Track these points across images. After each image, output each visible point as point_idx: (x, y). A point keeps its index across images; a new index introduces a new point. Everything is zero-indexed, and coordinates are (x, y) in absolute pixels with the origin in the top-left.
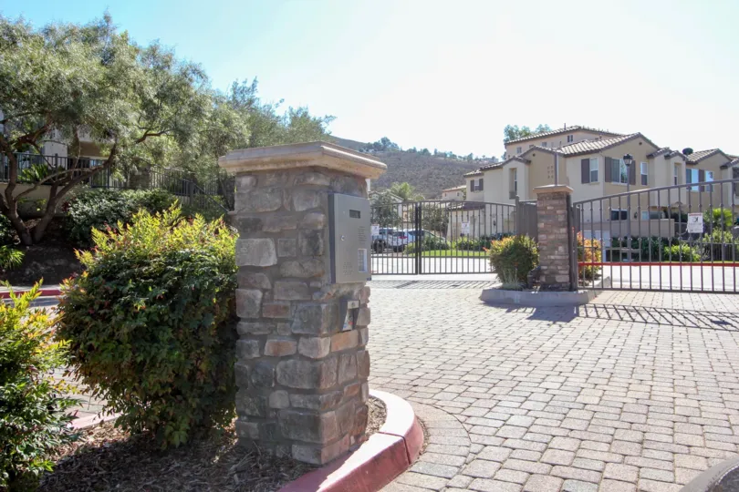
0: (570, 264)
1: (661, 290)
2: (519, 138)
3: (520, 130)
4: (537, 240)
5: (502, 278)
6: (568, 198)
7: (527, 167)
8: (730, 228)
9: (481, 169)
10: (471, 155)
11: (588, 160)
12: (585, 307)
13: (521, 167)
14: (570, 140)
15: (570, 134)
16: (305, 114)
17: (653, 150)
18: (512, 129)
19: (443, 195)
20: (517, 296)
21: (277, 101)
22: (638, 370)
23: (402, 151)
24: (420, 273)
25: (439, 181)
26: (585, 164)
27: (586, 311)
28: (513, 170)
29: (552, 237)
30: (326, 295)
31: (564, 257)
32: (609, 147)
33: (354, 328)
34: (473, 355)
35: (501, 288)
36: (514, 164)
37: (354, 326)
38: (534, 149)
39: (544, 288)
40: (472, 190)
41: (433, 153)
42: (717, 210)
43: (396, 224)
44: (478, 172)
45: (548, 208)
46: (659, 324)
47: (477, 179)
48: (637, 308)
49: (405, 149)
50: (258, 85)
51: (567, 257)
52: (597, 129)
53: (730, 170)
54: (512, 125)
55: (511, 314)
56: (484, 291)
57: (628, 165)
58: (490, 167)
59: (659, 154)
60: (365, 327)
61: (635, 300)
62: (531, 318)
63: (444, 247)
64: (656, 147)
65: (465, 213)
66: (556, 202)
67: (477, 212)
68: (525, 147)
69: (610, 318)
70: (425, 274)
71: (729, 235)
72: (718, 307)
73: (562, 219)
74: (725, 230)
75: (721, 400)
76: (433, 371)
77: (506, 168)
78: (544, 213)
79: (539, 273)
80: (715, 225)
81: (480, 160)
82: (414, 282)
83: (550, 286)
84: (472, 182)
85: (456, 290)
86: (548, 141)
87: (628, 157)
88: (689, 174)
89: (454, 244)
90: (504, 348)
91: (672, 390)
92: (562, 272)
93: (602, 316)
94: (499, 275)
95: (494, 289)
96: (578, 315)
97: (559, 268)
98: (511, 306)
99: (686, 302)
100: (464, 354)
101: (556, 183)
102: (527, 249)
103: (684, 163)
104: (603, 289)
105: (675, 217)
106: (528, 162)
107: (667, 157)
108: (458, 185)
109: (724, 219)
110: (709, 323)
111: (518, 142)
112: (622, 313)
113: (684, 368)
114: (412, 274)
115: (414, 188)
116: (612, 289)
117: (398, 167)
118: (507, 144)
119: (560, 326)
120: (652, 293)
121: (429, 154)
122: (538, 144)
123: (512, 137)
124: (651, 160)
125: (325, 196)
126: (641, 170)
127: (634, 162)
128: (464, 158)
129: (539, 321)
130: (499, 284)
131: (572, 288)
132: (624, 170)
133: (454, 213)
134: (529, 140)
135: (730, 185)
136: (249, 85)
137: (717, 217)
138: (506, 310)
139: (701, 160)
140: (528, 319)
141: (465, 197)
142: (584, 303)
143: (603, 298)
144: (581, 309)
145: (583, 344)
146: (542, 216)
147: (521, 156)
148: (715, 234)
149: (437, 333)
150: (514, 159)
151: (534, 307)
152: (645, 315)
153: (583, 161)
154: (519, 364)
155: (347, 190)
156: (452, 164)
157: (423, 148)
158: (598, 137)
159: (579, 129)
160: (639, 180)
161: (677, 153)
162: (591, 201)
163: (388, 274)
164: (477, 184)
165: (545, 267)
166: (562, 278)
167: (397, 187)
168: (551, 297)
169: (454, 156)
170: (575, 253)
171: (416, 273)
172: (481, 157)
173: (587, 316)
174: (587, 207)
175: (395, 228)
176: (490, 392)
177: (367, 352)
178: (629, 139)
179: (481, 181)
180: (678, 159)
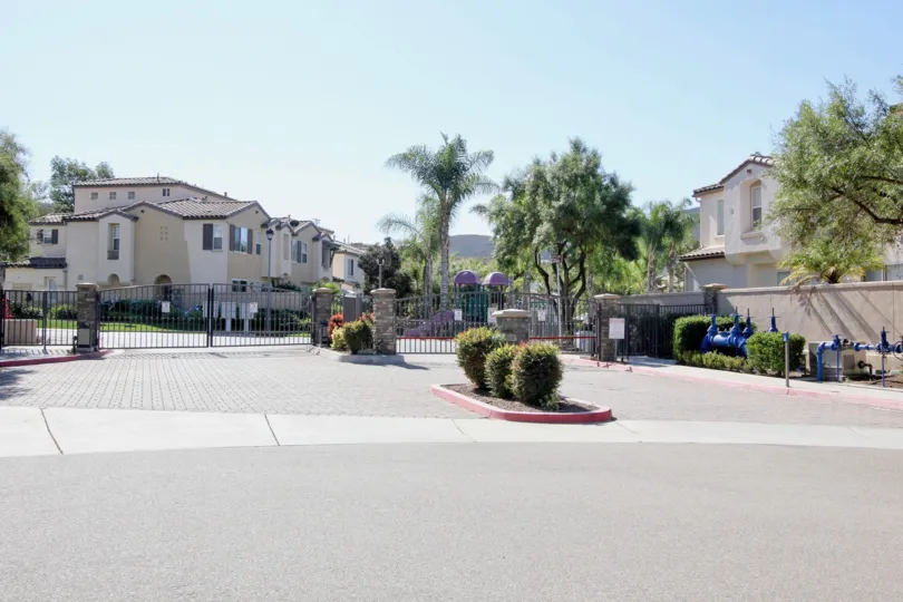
7: (133, 224)
9: (65, 219)
11: (211, 226)
13: (125, 223)
14: (167, 194)
15: (165, 187)
17: (266, 219)
26: (208, 231)
28: (113, 226)
32: (234, 214)
36: (114, 219)
38: (141, 204)
40: (40, 242)
44: (49, 219)
47: (48, 230)
53: (320, 243)
58: (78, 217)
59: (271, 224)
64: (268, 217)
77: (104, 223)
84: (40, 233)
86: (138, 191)
103: (290, 234)
106: (135, 219)
107: (278, 228)
124: (264, 230)
126: (256, 240)
127: (252, 231)
132: (244, 238)
134: (110, 186)
139: (299, 231)
147: (125, 211)
150: (116, 213)
153: (205, 225)
159: (178, 184)
160: (254, 249)
161: (286, 224)
164: (48, 236)
178: (249, 207)
179: (55, 233)
180: (286, 230)
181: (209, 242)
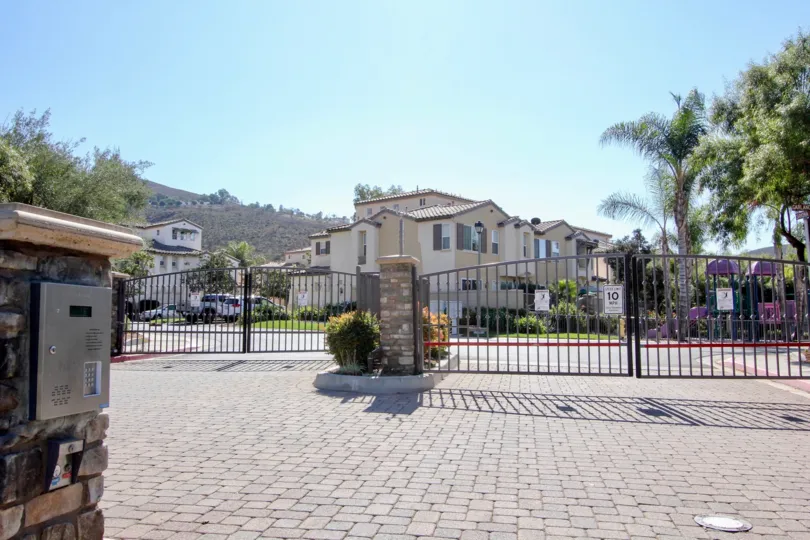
0: (415, 344)
1: (508, 372)
2: (369, 198)
3: (372, 190)
4: (379, 317)
5: (340, 360)
6: (414, 270)
7: (377, 230)
8: (574, 299)
9: (328, 231)
10: (320, 214)
11: (440, 226)
12: (430, 394)
13: (371, 230)
14: (422, 203)
15: (423, 197)
16: (116, 157)
17: (504, 218)
18: (363, 188)
19: (287, 256)
20: (355, 382)
21: (77, 139)
22: (480, 479)
23: (243, 206)
24: (249, 352)
25: (285, 241)
26: (438, 230)
27: (431, 398)
28: (363, 233)
29: (395, 314)
30: (16, 440)
31: (408, 337)
32: (461, 213)
33: (73, 482)
34: (291, 467)
35: (338, 373)
36: (363, 226)
37: (74, 478)
38: (384, 211)
39: (387, 372)
40: (318, 253)
41: (278, 210)
42: (562, 282)
43: (230, 290)
44: (324, 233)
45: (392, 281)
46: (506, 413)
47: (323, 242)
48: (484, 393)
49: (246, 203)
50: (51, 118)
51: (412, 336)
52: (449, 193)
53: (573, 242)
54: (363, 184)
55: (346, 405)
56: (318, 376)
57: (479, 233)
58: (339, 228)
59: (509, 223)
60: (98, 475)
61: (483, 383)
62: (368, 410)
63: (284, 317)
64: (506, 215)
65: (309, 278)
66: (399, 275)
67: (322, 278)
68: (376, 209)
69: (455, 407)
70: (254, 352)
71: (573, 307)
72: (563, 390)
73: (406, 293)
74: (569, 301)
75: (566, 516)
76: (234, 497)
77: (355, 230)
78: (387, 286)
79: (381, 354)
80: (561, 296)
81: (330, 220)
82: (241, 362)
83: (393, 370)
84: (318, 245)
85: (289, 373)
86: (401, 203)
87: (479, 225)
88: (537, 242)
89: (296, 313)
90: (330, 455)
91: (515, 505)
92: (406, 353)
93: (447, 405)
94: (336, 357)
95: (331, 373)
96: (421, 404)
97: (403, 348)
98: (347, 393)
99: (532, 384)
100: (281, 468)
101: (401, 253)
102: (368, 327)
103: (532, 233)
104: (449, 372)
105: (522, 287)
106: (379, 225)
107: (517, 226)
108: (304, 246)
109: (569, 290)
110: (554, 409)
111: (368, 203)
112: (469, 399)
113: (529, 473)
114: (239, 352)
115: (254, 248)
116: (459, 371)
117: (237, 224)
118: (357, 205)
119: (400, 420)
120: (500, 376)
121: (273, 211)
122: (389, 206)
123: (363, 197)
124: (502, 228)
125: (25, 286)
126: (492, 239)
127: (485, 230)
128: (313, 217)
129: (378, 414)
130: (336, 367)
131: (417, 372)
132: (476, 237)
133: (297, 279)
134: (380, 201)
135: (574, 260)
136: (38, 117)
137: (563, 288)
138: (341, 400)
139: (548, 230)
140: (365, 411)
141: (309, 261)
142: (428, 389)
143: (449, 382)
144: (426, 396)
145: (423, 444)
146: (386, 290)
147: (372, 218)
148: (561, 306)
149: (251, 435)
150: (364, 221)
151: (373, 395)
152: (492, 401)
153: (435, 226)
154: (346, 477)
155: (70, 276)
156: (299, 223)
157: (267, 203)
158: (450, 202)
159: (432, 193)
160: (490, 248)
161: (526, 223)
162: (438, 274)
163: (209, 352)
164: (323, 247)
165: (388, 348)
166: (407, 360)
167: (234, 246)
168: (394, 382)
169: (301, 214)
170: (421, 330)
171: (244, 352)
172: (330, 216)
173: (431, 406)
174: (433, 280)
175: (228, 295)
176: (302, 526)
177: (99, 513)
178: (481, 206)
179: (328, 244)
180: (526, 229)
181: (439, 243)
